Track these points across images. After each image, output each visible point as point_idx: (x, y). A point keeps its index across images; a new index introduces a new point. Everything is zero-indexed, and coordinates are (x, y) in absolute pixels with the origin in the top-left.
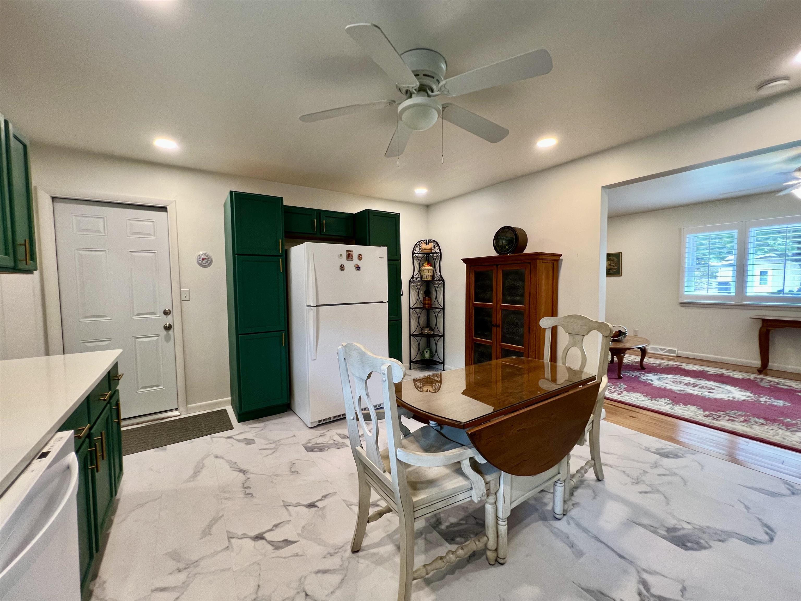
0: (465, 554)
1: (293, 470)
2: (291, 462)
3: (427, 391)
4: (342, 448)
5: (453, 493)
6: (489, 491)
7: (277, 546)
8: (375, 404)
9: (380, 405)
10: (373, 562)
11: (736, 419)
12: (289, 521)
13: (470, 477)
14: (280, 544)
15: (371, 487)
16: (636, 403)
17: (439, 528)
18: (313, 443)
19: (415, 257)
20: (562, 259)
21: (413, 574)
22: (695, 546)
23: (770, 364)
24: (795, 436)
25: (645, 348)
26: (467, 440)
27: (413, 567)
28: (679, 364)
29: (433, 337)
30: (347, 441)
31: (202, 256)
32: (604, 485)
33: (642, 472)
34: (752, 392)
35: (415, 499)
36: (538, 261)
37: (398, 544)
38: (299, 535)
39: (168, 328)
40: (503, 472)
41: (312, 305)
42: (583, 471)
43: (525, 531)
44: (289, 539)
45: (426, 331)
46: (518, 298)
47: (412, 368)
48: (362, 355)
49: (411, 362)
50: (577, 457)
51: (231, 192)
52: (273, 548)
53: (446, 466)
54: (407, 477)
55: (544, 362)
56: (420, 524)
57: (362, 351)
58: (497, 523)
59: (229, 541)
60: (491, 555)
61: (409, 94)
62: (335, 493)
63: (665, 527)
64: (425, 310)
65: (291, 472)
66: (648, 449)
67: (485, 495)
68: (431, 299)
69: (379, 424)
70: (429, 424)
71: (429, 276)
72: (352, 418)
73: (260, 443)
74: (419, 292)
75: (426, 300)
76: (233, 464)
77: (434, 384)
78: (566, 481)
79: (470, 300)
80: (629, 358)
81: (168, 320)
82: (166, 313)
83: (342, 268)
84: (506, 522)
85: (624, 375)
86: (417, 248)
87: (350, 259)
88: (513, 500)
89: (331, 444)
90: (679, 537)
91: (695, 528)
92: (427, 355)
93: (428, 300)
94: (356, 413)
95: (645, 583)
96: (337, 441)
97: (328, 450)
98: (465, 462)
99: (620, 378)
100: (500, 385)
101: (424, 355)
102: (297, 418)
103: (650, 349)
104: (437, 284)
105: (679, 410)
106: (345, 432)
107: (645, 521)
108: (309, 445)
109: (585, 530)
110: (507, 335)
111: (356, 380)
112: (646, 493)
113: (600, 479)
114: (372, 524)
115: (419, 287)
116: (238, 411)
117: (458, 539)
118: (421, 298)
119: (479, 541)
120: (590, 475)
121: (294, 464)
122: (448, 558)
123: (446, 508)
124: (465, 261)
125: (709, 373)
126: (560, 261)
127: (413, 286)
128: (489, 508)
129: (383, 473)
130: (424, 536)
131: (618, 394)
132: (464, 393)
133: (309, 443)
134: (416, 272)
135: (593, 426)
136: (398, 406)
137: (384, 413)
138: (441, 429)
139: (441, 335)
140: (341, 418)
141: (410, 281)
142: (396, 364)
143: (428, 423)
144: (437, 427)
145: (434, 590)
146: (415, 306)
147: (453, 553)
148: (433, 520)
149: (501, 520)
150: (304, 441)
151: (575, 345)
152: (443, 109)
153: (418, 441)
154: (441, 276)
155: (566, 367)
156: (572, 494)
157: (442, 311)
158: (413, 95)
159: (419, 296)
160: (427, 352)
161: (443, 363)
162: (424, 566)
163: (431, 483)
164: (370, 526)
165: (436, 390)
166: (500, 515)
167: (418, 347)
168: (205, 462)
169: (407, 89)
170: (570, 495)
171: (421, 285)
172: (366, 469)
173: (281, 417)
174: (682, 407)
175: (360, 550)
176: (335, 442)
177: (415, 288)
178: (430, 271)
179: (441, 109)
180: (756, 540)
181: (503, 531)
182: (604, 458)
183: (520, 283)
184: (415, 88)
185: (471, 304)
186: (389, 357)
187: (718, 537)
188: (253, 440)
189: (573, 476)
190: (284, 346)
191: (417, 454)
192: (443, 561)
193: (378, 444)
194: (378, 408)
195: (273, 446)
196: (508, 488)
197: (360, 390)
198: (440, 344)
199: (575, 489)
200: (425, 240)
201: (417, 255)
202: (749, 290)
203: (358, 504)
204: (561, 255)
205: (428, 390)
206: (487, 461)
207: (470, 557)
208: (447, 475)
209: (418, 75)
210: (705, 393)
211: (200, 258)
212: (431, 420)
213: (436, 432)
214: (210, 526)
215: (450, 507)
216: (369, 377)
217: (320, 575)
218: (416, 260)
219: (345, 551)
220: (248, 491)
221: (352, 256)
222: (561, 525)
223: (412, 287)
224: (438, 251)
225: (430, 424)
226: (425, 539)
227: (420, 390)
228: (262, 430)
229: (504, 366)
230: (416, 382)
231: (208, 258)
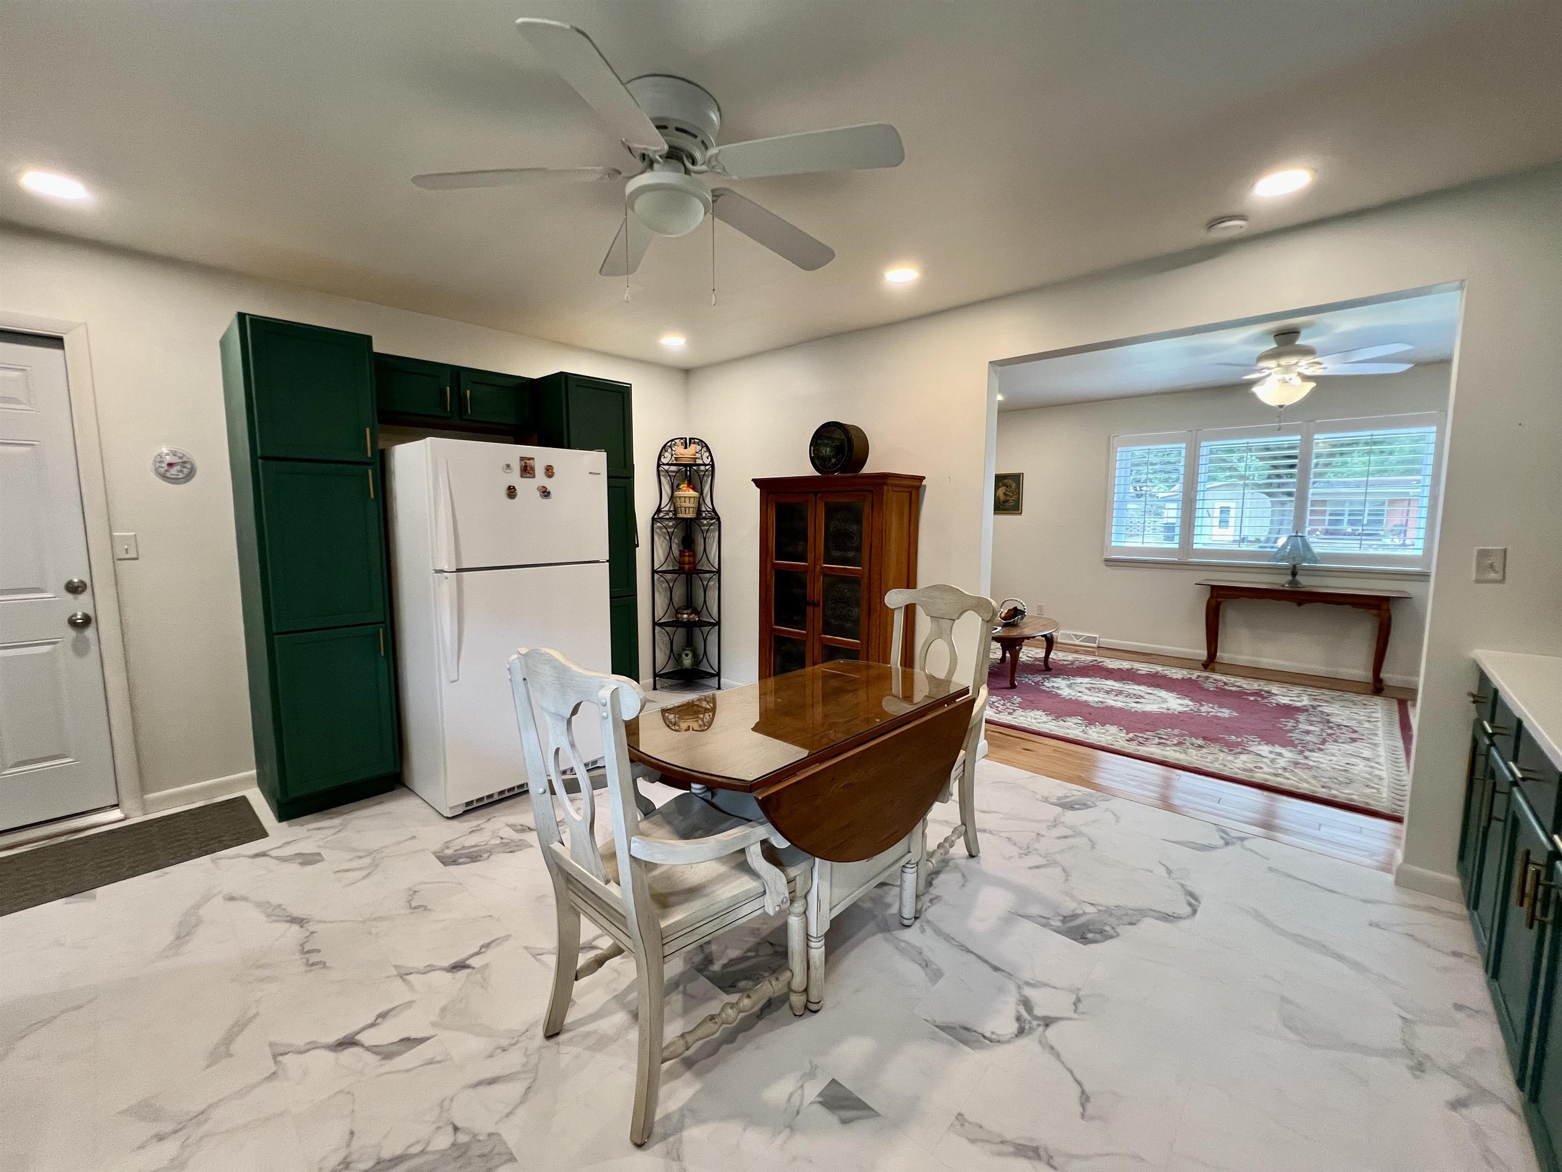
0: (753, 1006)
1: (414, 904)
2: (410, 889)
3: (688, 729)
4: (520, 850)
5: (732, 904)
6: (793, 893)
7: (385, 1053)
8: (586, 761)
9: (595, 762)
10: (588, 1048)
11: (1168, 742)
12: (410, 1004)
13: (762, 873)
14: (394, 1048)
15: (581, 915)
16: (1035, 727)
17: (708, 970)
18: (457, 848)
19: (662, 471)
20: (925, 486)
21: (663, 1052)
22: (1098, 937)
23: (1218, 654)
24: (1237, 761)
25: (1052, 636)
26: (755, 810)
27: (662, 1040)
28: (1099, 659)
29: (700, 627)
30: (532, 838)
31: (168, 457)
32: (979, 863)
33: (1034, 835)
34: (1192, 700)
35: (663, 924)
36: (885, 488)
37: (633, 1008)
38: (434, 1024)
39: (82, 623)
40: (817, 859)
41: (446, 568)
42: (947, 845)
43: (853, 954)
44: (414, 1035)
45: (685, 616)
46: (851, 554)
47: (658, 687)
48: (561, 672)
49: (655, 675)
50: (940, 822)
51: (241, 317)
52: (379, 1057)
53: (720, 859)
54: (650, 887)
55: (890, 668)
56: (674, 967)
57: (560, 663)
58: (808, 946)
59: (276, 1062)
60: (797, 1000)
61: (648, 162)
62: (507, 938)
63: (1059, 915)
64: (684, 576)
65: (410, 907)
66: (1046, 800)
67: (787, 901)
68: (694, 555)
69: (596, 799)
70: (690, 790)
71: (691, 509)
72: (541, 790)
73: (334, 859)
74: (671, 539)
75: (684, 556)
76: (272, 908)
77: (701, 716)
78: (921, 863)
79: (767, 556)
80: (1030, 653)
81: (80, 605)
82: (74, 589)
83: (511, 492)
84: (823, 942)
85: (1019, 682)
86: (666, 454)
87: (528, 475)
88: (834, 904)
89: (497, 845)
90: (1079, 927)
91: (1100, 911)
92: (687, 661)
93: (689, 556)
94: (550, 782)
95: (1027, 1004)
96: (508, 839)
97: (489, 857)
98: (752, 848)
99: (1013, 686)
100: (819, 710)
101: (682, 661)
102: (419, 801)
103: (1060, 636)
104: (705, 525)
105: (1095, 734)
106: (528, 819)
107: (1035, 910)
108: (448, 852)
109: (947, 938)
110: (833, 621)
111: (548, 718)
112: (1038, 867)
113: (974, 854)
114: (584, 981)
115: (670, 530)
116: (278, 795)
117: (742, 984)
118: (676, 551)
119: (777, 979)
120: (959, 849)
121: (415, 892)
122: (724, 1015)
123: (721, 931)
124: (758, 482)
125: (1139, 672)
126: (921, 489)
127: (660, 528)
128: (794, 922)
129: (603, 884)
130: (681, 988)
131: (1010, 714)
132: (756, 729)
133: (448, 848)
134: (665, 500)
135: (964, 770)
136: (632, 761)
137: (605, 776)
138: (713, 796)
139: (713, 621)
140: (519, 792)
141: (653, 519)
142: (626, 686)
143: (688, 788)
144: (706, 794)
145: (700, 1074)
146: (664, 568)
147: (732, 1006)
148: (698, 959)
149: (814, 940)
150: (436, 847)
151: (940, 636)
152: (714, 198)
153: (669, 823)
154: (714, 510)
155: (926, 675)
156: (929, 884)
157: (716, 577)
158: (656, 166)
159: (671, 547)
160: (687, 655)
161: (718, 675)
162: (683, 1036)
163: (693, 892)
164: (578, 985)
165: (705, 725)
166: (813, 931)
167: (669, 646)
168: (201, 912)
169: (644, 152)
170: (926, 884)
171: (675, 527)
172: (571, 882)
173: (381, 803)
174: (1099, 728)
175: (561, 1031)
176: (504, 841)
177: (664, 533)
178: (692, 500)
179: (710, 199)
180: (1175, 915)
181: (817, 957)
182: (980, 820)
183: (855, 527)
184: (660, 153)
185: (769, 565)
186: (612, 673)
187: (1127, 919)
188: (319, 854)
189: (932, 854)
190: (383, 655)
191: (667, 844)
192: (716, 1023)
193: (593, 833)
194: (593, 767)
195: (367, 861)
196: (826, 886)
197: (557, 737)
198: (713, 639)
199: (933, 876)
200: (682, 439)
201: (666, 467)
202: (1196, 539)
203: (556, 951)
204: (924, 478)
205: (689, 727)
206: (789, 844)
207: (762, 1009)
208: (722, 875)
209: (665, 127)
210: (1132, 705)
211: (161, 462)
212: (694, 783)
213: (703, 802)
214: (228, 1040)
215: (727, 929)
216: (575, 711)
217: (482, 1089)
218: (665, 476)
219: (532, 1038)
220: (314, 958)
221: (533, 469)
222: (911, 935)
223: (658, 531)
224: (707, 461)
225: (692, 790)
226: (684, 992)
227: (673, 728)
228: (339, 831)
229: (827, 677)
230: (667, 714)
231: (184, 462)
